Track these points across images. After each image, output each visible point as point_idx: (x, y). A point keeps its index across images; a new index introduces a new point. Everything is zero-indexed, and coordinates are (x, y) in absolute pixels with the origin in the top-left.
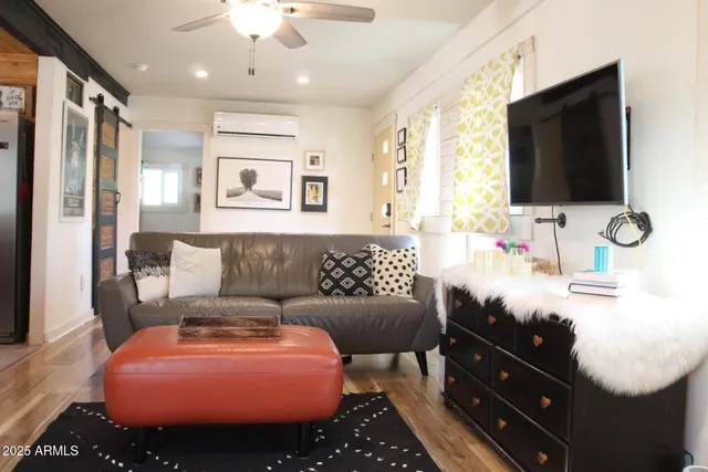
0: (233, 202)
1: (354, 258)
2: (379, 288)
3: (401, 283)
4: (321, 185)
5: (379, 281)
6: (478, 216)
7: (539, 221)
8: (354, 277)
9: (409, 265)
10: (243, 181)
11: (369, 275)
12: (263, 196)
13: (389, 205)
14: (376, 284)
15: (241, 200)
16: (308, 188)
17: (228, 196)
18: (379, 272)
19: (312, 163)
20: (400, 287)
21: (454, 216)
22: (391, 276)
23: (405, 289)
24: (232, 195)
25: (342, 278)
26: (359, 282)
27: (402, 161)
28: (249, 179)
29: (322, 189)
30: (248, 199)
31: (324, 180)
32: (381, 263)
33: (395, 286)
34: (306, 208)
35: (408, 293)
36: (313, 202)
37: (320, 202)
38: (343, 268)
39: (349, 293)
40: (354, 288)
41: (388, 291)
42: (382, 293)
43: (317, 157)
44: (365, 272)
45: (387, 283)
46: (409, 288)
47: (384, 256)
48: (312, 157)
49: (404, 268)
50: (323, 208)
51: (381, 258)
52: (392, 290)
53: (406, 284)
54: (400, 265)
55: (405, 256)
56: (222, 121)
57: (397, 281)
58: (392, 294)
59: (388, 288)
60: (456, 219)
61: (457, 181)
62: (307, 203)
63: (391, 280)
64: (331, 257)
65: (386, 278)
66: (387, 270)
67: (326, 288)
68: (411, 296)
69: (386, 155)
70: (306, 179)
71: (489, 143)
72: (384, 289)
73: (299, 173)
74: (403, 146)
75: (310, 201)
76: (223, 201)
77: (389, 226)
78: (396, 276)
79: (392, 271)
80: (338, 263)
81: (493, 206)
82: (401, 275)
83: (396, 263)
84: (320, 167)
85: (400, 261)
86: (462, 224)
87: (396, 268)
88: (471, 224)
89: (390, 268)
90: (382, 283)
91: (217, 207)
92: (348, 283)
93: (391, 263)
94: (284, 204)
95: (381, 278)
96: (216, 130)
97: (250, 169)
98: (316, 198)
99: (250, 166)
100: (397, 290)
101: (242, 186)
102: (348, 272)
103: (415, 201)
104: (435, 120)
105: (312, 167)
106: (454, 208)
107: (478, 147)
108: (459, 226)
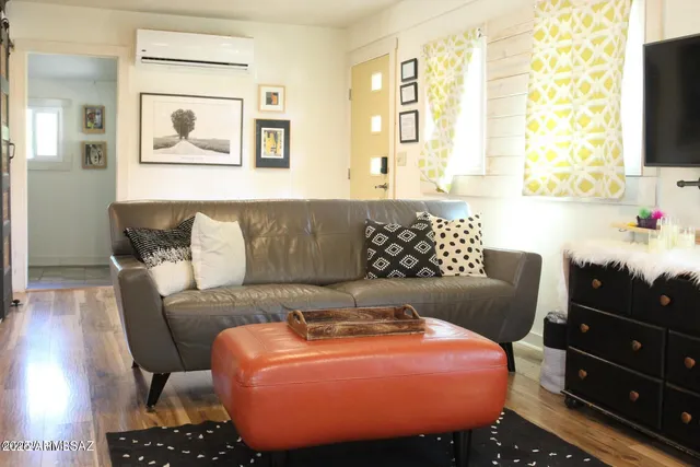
0: (162, 155)
1: (414, 230)
2: (443, 267)
3: (472, 260)
4: (281, 131)
5: (443, 258)
6: (564, 176)
7: (681, 184)
8: (416, 254)
9: (477, 237)
10: (176, 126)
11: (433, 252)
12: (203, 148)
13: (385, 161)
14: (440, 262)
15: (174, 153)
16: (264, 135)
17: (156, 147)
18: (442, 247)
19: (269, 101)
20: (471, 265)
21: (526, 177)
22: (458, 251)
23: (479, 266)
24: (161, 145)
25: (401, 256)
26: (424, 260)
27: (412, 102)
28: (184, 123)
29: (282, 137)
30: (183, 150)
31: (286, 125)
32: (443, 235)
33: (465, 264)
34: (261, 163)
35: (481, 272)
36: (271, 156)
37: (281, 155)
38: (400, 242)
39: (411, 274)
40: (418, 268)
41: (456, 271)
42: (447, 273)
43: (276, 94)
44: (429, 247)
45: (455, 260)
46: (481, 266)
47: (445, 227)
48: (268, 94)
49: (472, 241)
50: (284, 164)
51: (443, 230)
52: (462, 269)
53: (477, 261)
54: (467, 238)
55: (471, 226)
56: (150, 43)
57: (466, 257)
58: (462, 274)
59: (456, 266)
60: (529, 179)
61: (530, 133)
62: (262, 156)
63: (460, 257)
64: (380, 229)
65: (453, 255)
66: (452, 244)
67: (382, 268)
68: (484, 275)
69: (379, 92)
70: (261, 124)
71: (585, 87)
72: (450, 268)
73: (252, 114)
74: (412, 82)
75: (266, 154)
76: (149, 154)
77: (385, 187)
78: (465, 252)
79: (458, 245)
80: (393, 237)
81: (591, 164)
82: (470, 250)
83: (462, 235)
84: (279, 107)
85: (466, 232)
86: (538, 186)
87: (462, 241)
88: (551, 186)
89: (456, 241)
90: (447, 261)
91: (141, 162)
92: (409, 262)
93: (456, 235)
94: (233, 158)
95: (446, 254)
96: (140, 54)
97: (185, 110)
98: (274, 149)
99: (185, 105)
100: (467, 268)
101: (175, 133)
102: (408, 249)
103: (444, 154)
104: (478, 51)
105: (270, 107)
106: (526, 166)
107: (563, 91)
108: (532, 189)
